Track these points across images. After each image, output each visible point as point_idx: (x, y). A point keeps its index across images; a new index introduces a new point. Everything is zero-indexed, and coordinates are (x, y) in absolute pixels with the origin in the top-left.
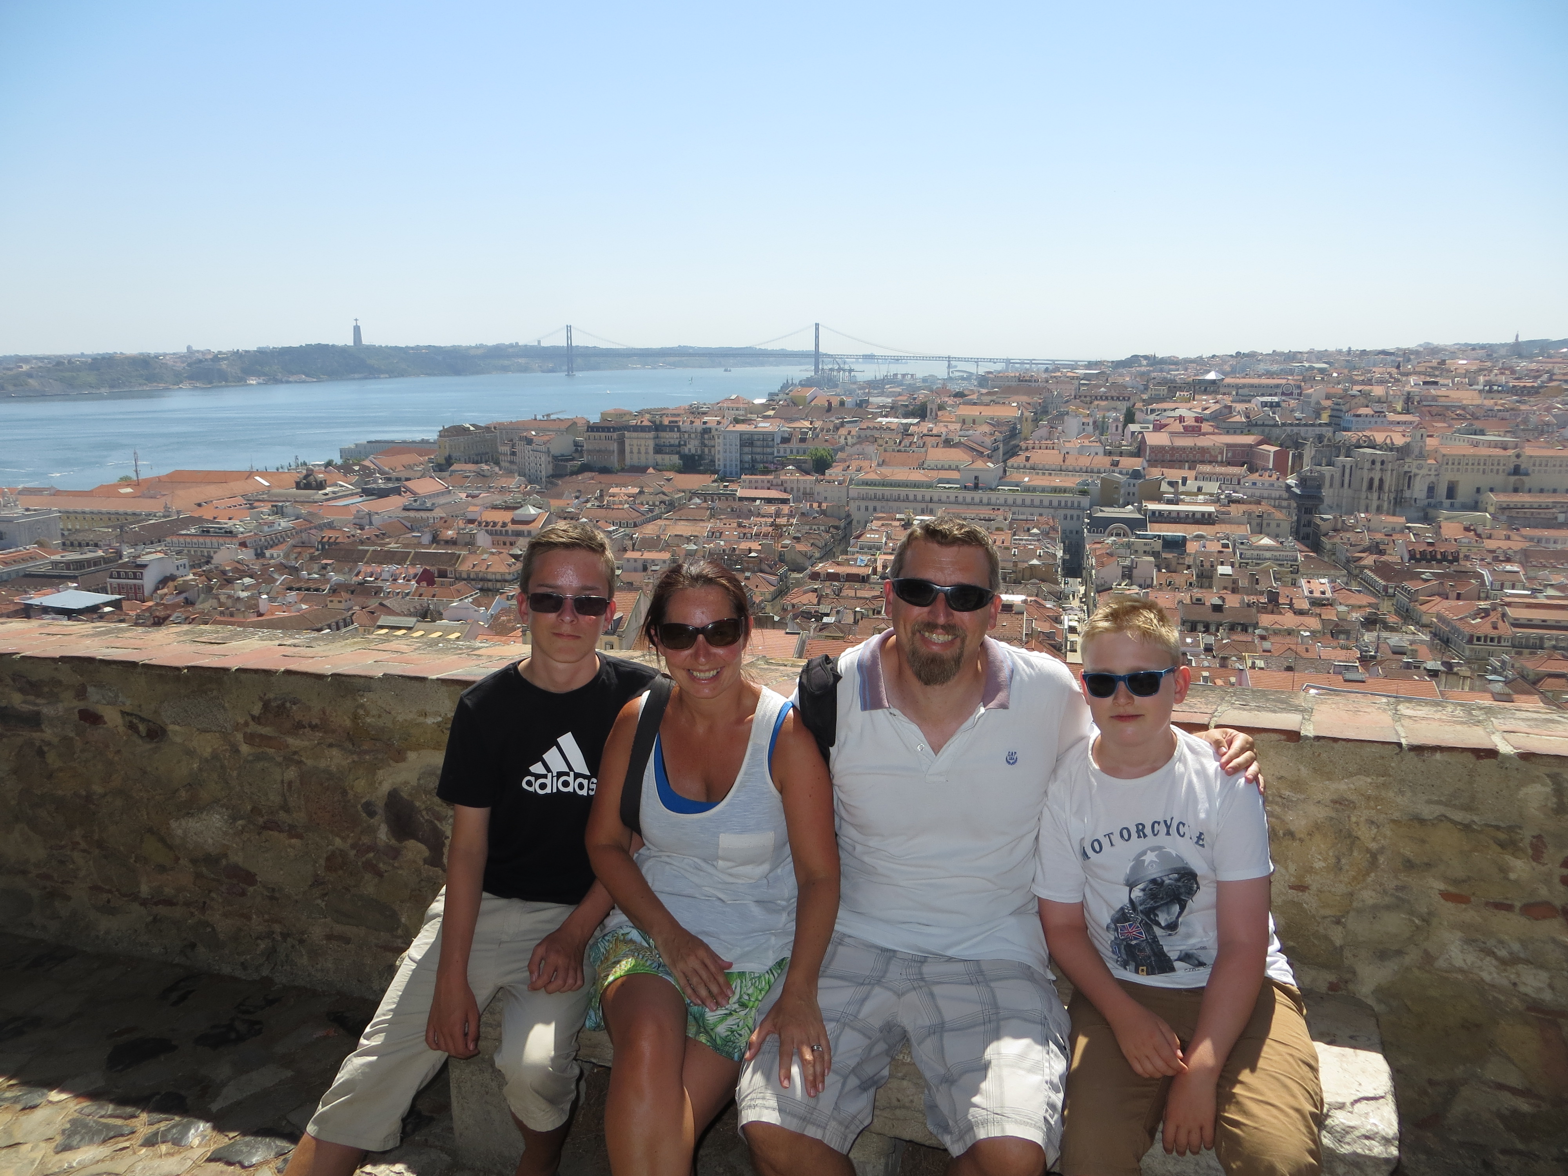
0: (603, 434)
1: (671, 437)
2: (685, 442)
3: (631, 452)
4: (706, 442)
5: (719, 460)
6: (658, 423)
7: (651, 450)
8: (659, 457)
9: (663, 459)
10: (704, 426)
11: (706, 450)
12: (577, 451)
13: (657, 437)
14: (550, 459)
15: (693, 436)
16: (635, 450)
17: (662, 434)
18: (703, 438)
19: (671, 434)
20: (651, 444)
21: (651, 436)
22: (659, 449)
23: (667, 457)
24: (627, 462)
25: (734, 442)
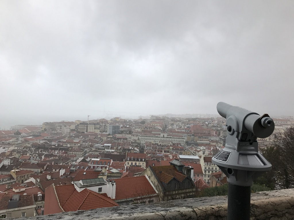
0: (83, 125)
2: (101, 127)
3: (89, 129)
5: (108, 131)
6: (95, 123)
7: (93, 129)
8: (95, 130)
10: (105, 124)
11: (105, 129)
12: (76, 128)
14: (70, 130)
16: (90, 128)
17: (96, 126)
18: (104, 126)
19: (98, 126)
20: (94, 127)
21: (94, 126)
22: (95, 128)
23: (97, 130)
24: (88, 131)
25: (111, 127)
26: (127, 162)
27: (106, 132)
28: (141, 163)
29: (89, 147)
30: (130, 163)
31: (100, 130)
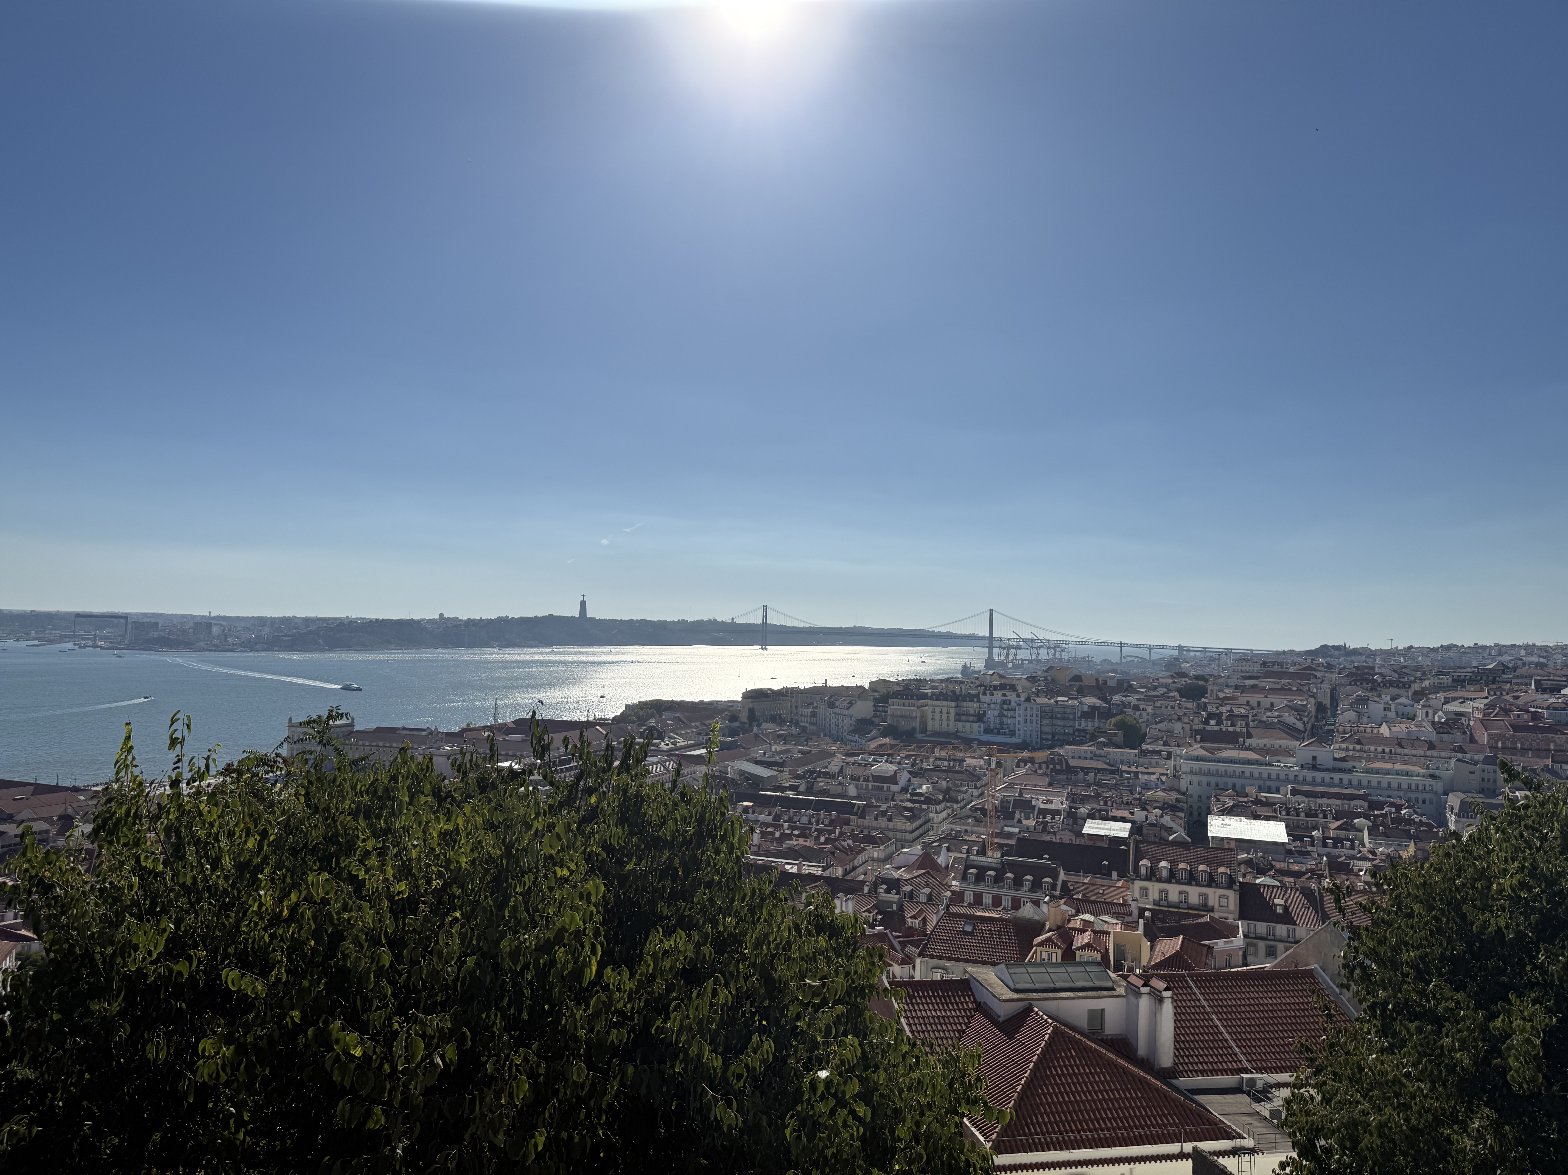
0: (907, 702)
1: (972, 707)
2: (985, 712)
3: (934, 719)
4: (1005, 713)
5: (1019, 730)
6: (958, 693)
7: (953, 717)
8: (960, 725)
9: (964, 727)
10: (1004, 698)
11: (1005, 720)
12: (875, 716)
13: (957, 707)
14: (852, 722)
15: (992, 706)
16: (937, 716)
17: (964, 704)
18: (1002, 709)
19: (972, 704)
20: (953, 711)
21: (953, 704)
22: (959, 717)
23: (968, 725)
24: (930, 728)
25: (1035, 713)
26: (1138, 884)
27: (1012, 733)
28: (1214, 895)
29: (938, 802)
30: (1155, 889)
31: (982, 725)
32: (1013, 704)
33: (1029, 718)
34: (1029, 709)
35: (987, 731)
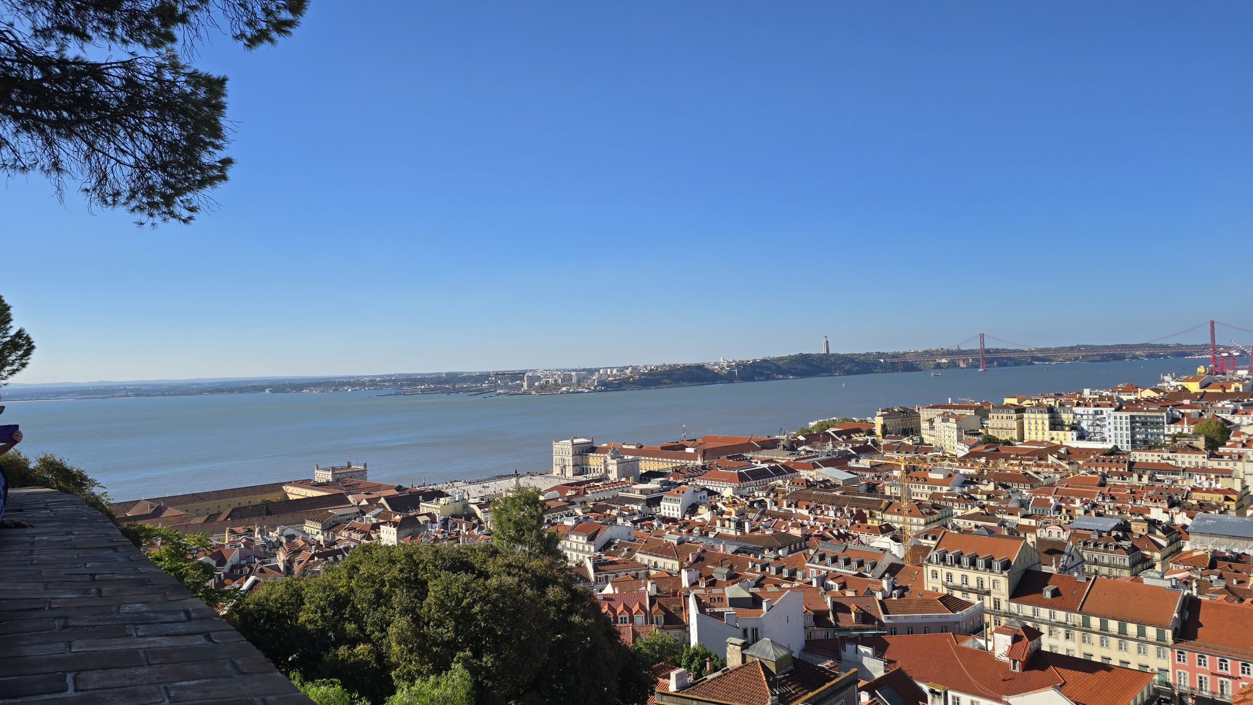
0: (1005, 415)
1: (1066, 418)
2: (1078, 422)
3: (1030, 428)
4: (1097, 422)
5: (1110, 436)
9: (1058, 435)
10: (1096, 409)
13: (1052, 418)
14: (961, 433)
15: (1085, 417)
16: (1033, 427)
17: (1058, 415)
19: (1064, 416)
20: (1047, 422)
21: (1046, 417)
22: (1053, 426)
23: (1062, 433)
25: (1124, 420)
26: (931, 568)
27: (1104, 440)
28: (988, 579)
30: (942, 573)
31: (1075, 433)
32: (1105, 415)
33: (1119, 426)
34: (1118, 418)
35: (1081, 437)
